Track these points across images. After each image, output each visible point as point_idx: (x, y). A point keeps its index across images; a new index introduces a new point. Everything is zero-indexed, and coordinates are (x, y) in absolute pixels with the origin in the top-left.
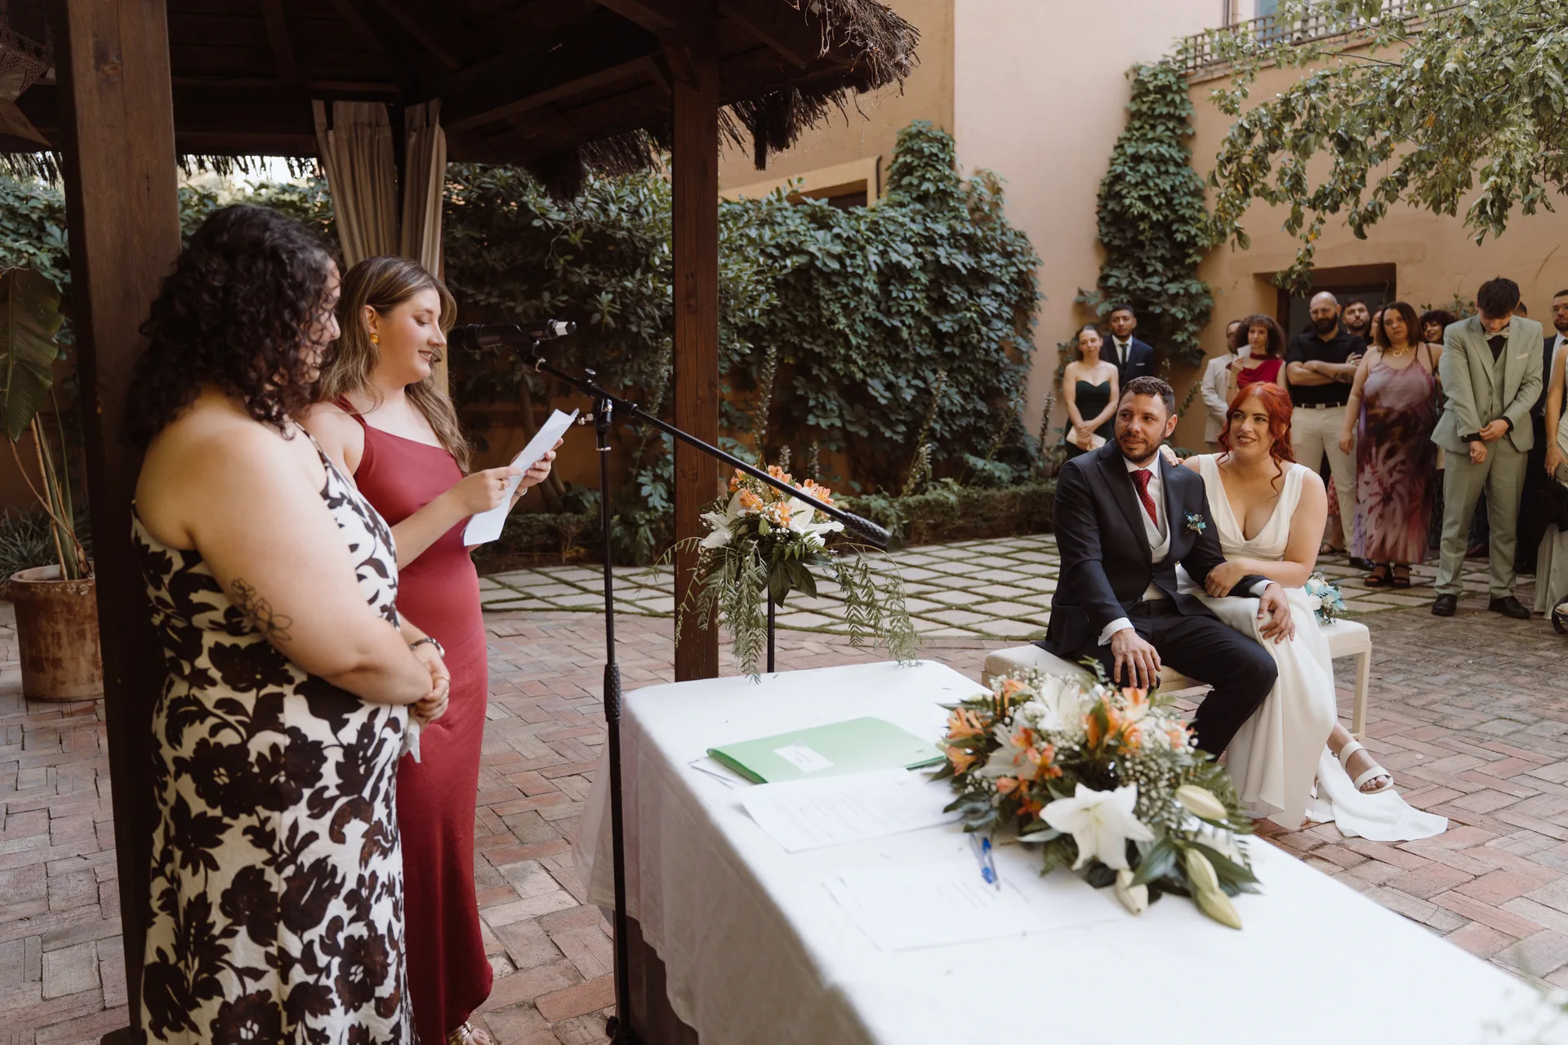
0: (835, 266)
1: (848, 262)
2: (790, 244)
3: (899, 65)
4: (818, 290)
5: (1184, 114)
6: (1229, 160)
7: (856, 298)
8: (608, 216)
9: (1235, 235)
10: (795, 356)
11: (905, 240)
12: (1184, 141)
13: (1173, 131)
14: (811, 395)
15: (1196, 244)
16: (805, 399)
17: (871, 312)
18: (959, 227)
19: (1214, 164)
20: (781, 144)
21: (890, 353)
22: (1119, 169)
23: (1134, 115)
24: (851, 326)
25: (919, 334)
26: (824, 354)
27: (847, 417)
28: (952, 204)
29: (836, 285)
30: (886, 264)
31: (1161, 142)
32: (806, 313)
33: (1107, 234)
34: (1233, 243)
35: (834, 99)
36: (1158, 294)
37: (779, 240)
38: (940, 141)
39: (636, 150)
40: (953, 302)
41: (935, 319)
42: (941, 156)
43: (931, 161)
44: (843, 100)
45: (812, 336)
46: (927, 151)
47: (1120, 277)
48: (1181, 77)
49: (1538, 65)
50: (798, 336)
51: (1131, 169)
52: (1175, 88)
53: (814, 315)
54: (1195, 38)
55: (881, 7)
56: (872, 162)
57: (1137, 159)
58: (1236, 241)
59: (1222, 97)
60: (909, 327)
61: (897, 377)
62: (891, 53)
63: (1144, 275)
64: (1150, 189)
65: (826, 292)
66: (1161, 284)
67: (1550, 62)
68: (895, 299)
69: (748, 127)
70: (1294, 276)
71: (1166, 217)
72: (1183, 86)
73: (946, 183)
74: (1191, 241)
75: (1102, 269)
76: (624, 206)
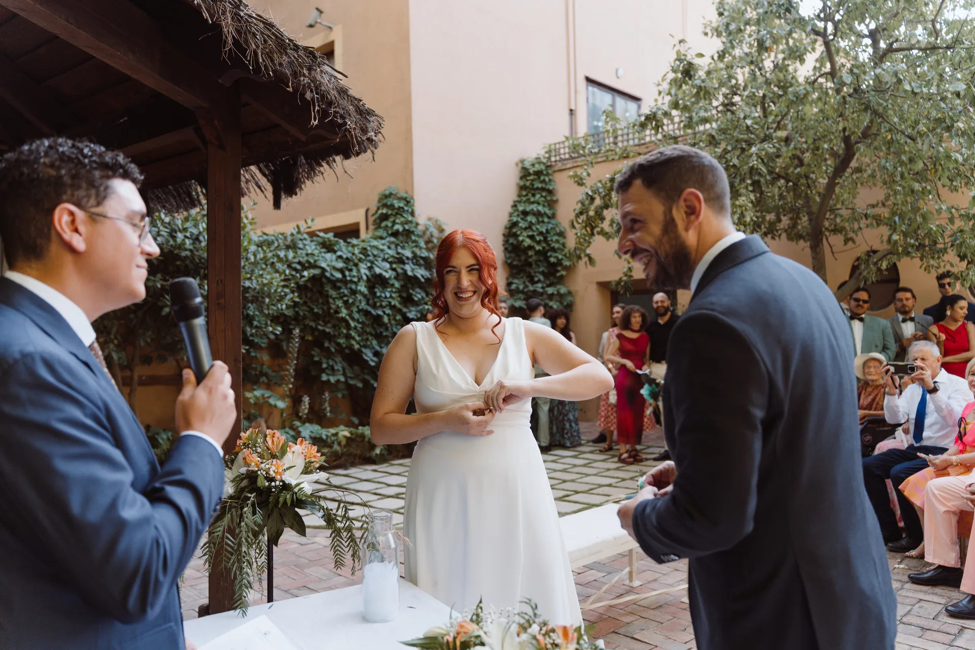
0: (339, 275)
1: (347, 273)
2: (308, 262)
3: (370, 140)
4: (327, 291)
5: (551, 188)
6: (581, 213)
7: (353, 297)
8: (175, 241)
9: (586, 259)
10: (312, 334)
11: (384, 260)
12: (552, 204)
13: (545, 197)
14: (324, 360)
15: (561, 264)
16: (320, 363)
17: (363, 305)
18: (418, 252)
19: (572, 216)
20: (291, 192)
21: (376, 332)
22: (515, 219)
23: (522, 188)
24: (350, 315)
25: (395, 319)
26: (332, 333)
27: (349, 375)
28: (413, 238)
29: (340, 288)
30: (372, 275)
31: (539, 204)
32: (320, 306)
33: (509, 258)
34: (586, 263)
35: (328, 163)
36: (542, 294)
37: (301, 259)
38: (405, 199)
39: (189, 195)
40: (416, 299)
41: (405, 310)
42: (406, 208)
43: (399, 212)
44: (334, 164)
45: (323, 321)
46: (396, 205)
47: (518, 284)
48: (548, 167)
49: (754, 162)
50: (314, 321)
51: (522, 219)
52: (545, 172)
53: (325, 308)
54: (555, 144)
55: (356, 99)
56: (363, 211)
57: (525, 213)
58: (588, 262)
59: (576, 176)
60: (388, 315)
61: (381, 348)
62: (364, 131)
63: (533, 282)
64: (533, 231)
65: (333, 293)
66: (543, 288)
67: (760, 160)
68: (379, 297)
69: (268, 180)
70: (622, 284)
71: (544, 248)
72: (550, 172)
73: (410, 225)
74: (559, 262)
75: (507, 279)
76: (188, 234)
